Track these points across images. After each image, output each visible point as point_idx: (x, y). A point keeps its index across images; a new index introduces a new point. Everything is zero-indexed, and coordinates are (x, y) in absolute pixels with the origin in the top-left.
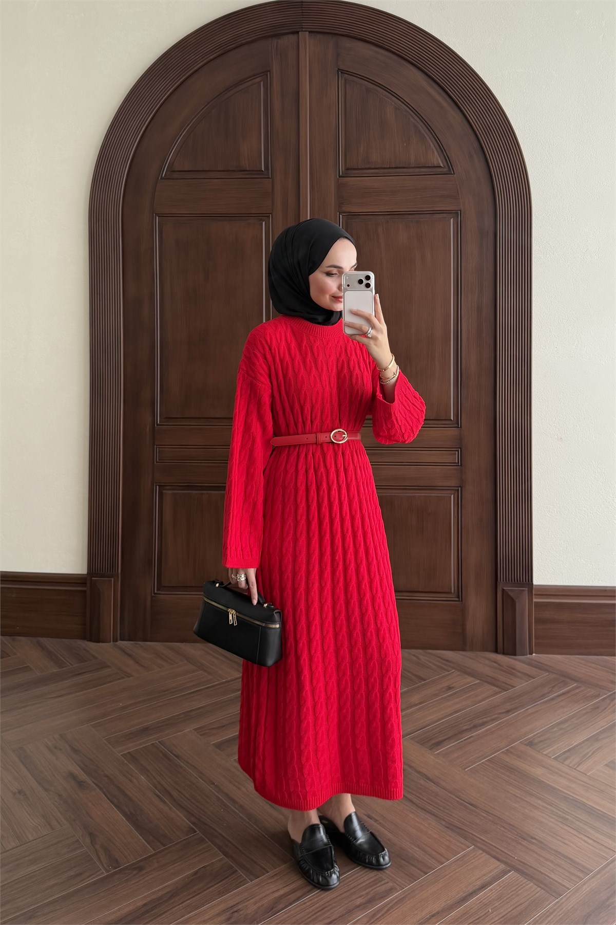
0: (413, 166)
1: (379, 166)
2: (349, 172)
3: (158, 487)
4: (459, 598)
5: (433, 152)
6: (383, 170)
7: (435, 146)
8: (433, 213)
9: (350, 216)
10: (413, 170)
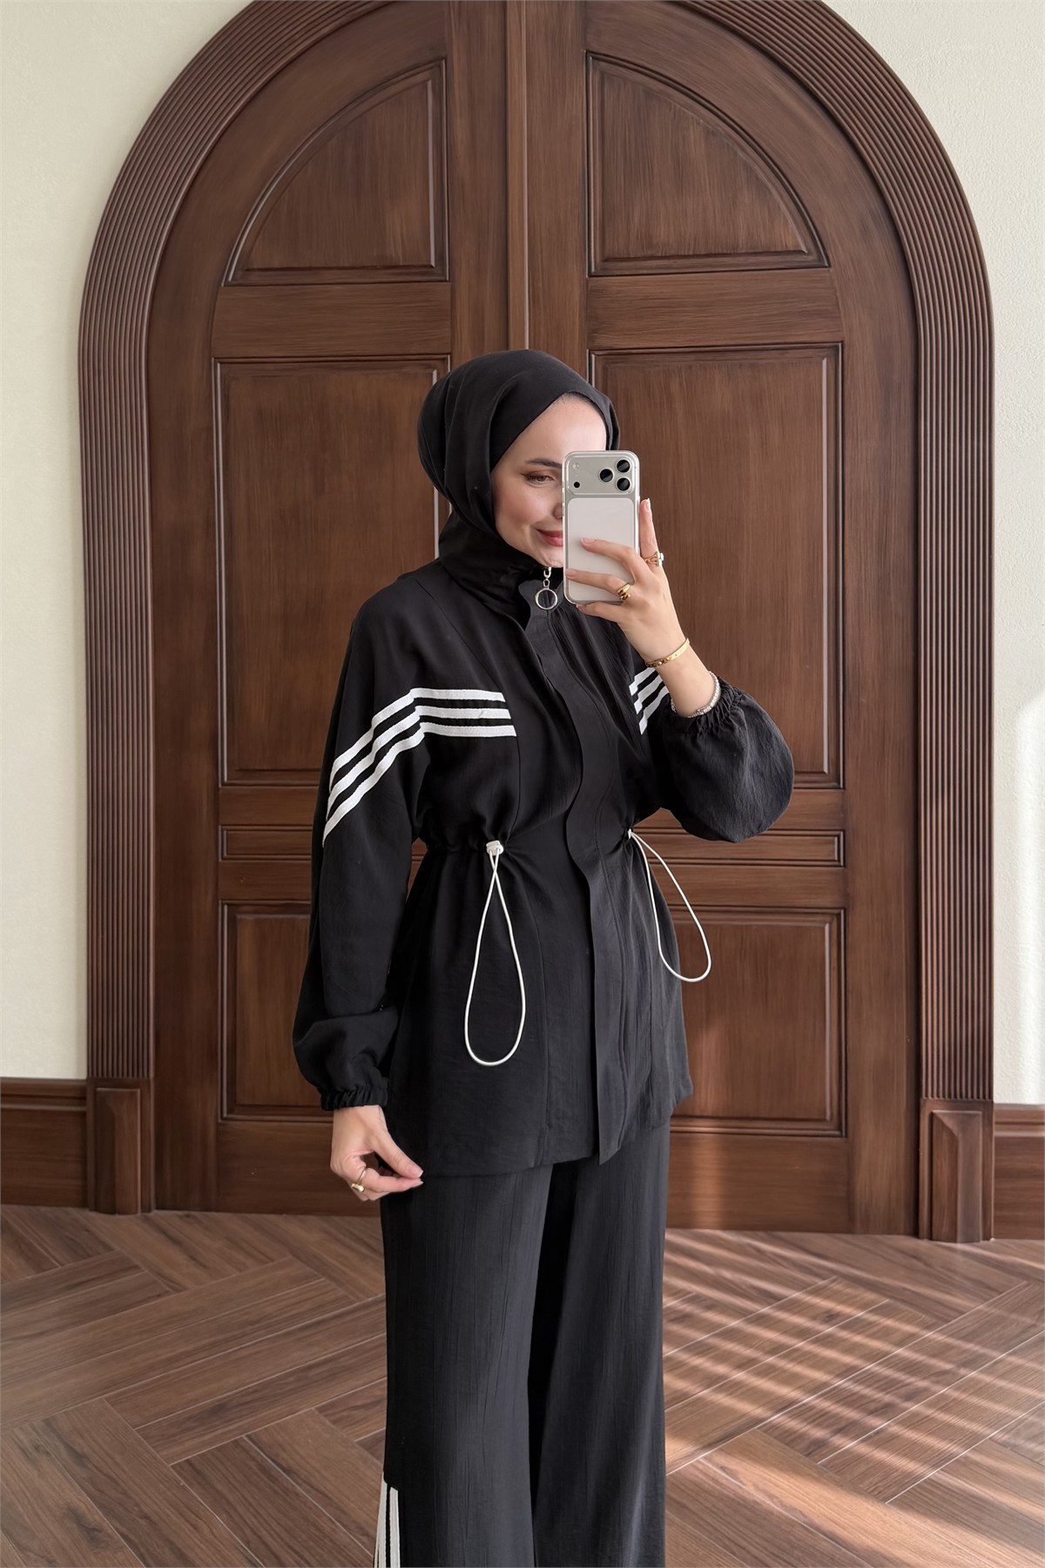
0: (744, 251)
1: (673, 252)
2: (610, 265)
3: (226, 907)
4: (841, 1131)
5: (786, 222)
6: (680, 262)
7: (788, 208)
8: (785, 347)
9: (615, 356)
10: (741, 259)
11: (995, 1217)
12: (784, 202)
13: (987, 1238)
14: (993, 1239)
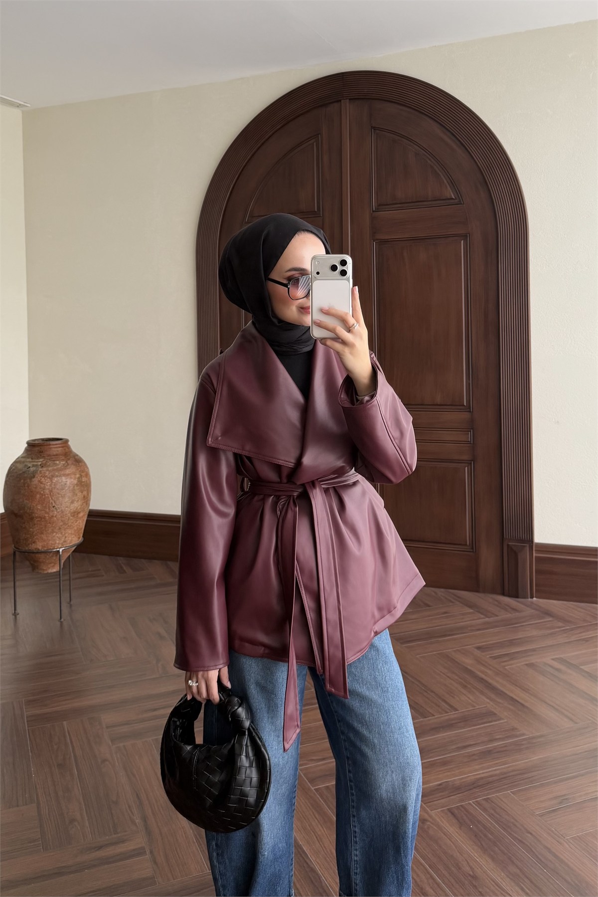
0: (430, 200)
1: (402, 201)
2: (381, 207)
4: (473, 549)
5: (446, 187)
6: (406, 204)
7: (447, 182)
8: (447, 237)
9: (382, 242)
10: (430, 203)
11: (536, 590)
12: (446, 179)
13: (532, 597)
14: (535, 599)
